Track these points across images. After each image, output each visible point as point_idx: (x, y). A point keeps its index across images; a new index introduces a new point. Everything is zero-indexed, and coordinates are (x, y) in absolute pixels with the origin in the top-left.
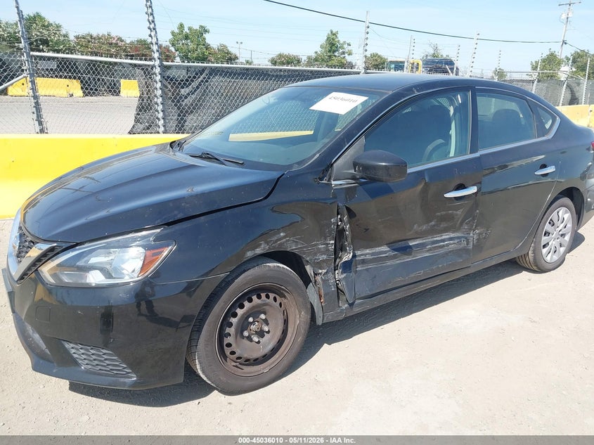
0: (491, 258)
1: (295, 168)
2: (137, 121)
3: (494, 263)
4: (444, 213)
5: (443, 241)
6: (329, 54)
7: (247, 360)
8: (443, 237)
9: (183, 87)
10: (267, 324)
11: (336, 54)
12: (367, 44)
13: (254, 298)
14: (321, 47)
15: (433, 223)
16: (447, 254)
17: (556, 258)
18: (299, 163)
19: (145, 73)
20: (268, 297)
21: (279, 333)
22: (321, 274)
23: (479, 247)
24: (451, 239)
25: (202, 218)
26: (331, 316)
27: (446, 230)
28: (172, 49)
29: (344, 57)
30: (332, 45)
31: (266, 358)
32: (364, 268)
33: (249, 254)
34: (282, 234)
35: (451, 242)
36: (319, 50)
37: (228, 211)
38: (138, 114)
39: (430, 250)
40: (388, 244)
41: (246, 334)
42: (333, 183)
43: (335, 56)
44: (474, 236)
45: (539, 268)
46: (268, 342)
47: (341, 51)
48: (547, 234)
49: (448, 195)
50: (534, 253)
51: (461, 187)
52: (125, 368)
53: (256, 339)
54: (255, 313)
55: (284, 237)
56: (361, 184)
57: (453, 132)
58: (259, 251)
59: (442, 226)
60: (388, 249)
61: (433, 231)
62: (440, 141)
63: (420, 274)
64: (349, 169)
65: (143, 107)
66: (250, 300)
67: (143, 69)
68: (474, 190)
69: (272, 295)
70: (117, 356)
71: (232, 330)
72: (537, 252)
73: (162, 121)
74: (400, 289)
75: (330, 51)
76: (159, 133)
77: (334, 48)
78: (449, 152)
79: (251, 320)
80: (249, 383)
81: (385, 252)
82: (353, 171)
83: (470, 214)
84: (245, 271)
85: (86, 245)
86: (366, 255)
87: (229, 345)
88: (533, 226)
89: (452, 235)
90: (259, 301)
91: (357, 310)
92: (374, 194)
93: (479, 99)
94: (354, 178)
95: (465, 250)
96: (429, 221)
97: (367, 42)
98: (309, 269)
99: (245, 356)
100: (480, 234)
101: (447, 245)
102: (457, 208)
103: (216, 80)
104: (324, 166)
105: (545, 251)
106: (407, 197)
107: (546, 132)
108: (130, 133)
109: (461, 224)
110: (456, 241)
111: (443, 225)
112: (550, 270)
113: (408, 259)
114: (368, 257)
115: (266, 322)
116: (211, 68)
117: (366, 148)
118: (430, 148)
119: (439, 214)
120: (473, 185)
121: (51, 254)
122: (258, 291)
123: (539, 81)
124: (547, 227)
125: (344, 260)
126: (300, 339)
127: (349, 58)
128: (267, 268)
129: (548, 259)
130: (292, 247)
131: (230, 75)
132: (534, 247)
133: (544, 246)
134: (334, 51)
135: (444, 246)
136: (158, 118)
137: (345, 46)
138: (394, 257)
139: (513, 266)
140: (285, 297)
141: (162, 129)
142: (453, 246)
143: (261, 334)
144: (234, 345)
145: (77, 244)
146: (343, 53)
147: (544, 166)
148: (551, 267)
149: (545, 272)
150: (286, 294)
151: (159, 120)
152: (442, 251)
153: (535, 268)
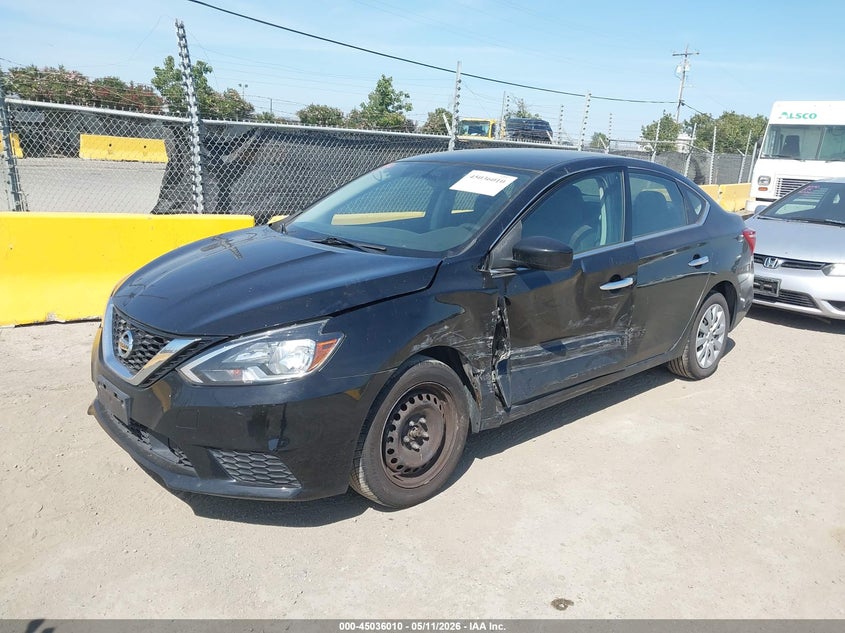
0: (645, 361)
1: (451, 255)
2: (163, 196)
3: (648, 367)
4: (599, 307)
5: (597, 340)
6: (380, 108)
7: (408, 470)
8: (597, 336)
9: (227, 153)
10: (426, 430)
11: (390, 108)
12: (458, 103)
13: (416, 398)
14: (370, 97)
15: (587, 319)
16: (602, 354)
17: (710, 363)
18: (455, 249)
19: (175, 133)
20: (428, 398)
21: (439, 440)
22: (479, 374)
23: (634, 347)
24: (605, 338)
25: (369, 308)
26: (488, 424)
27: (600, 328)
28: (158, 93)
29: (401, 113)
30: (384, 95)
31: (425, 468)
32: (519, 369)
33: (416, 348)
34: (446, 327)
35: (606, 341)
36: (367, 101)
37: (393, 301)
38: (167, 188)
39: (584, 350)
40: (542, 343)
41: (407, 439)
42: (492, 271)
43: (389, 111)
44: (628, 334)
45: (693, 375)
46: (428, 450)
47: (396, 104)
48: (701, 334)
49: (602, 288)
50: (688, 356)
51: (617, 278)
52: (289, 476)
53: (416, 446)
54: (415, 416)
55: (448, 330)
56: (519, 273)
57: (603, 217)
58: (424, 345)
59: (596, 322)
60: (541, 349)
61: (588, 329)
62: (586, 227)
63: (574, 377)
64: (508, 256)
65: (173, 178)
66: (412, 402)
67: (172, 128)
68: (629, 282)
69: (432, 397)
70: (282, 461)
71: (395, 434)
72: (691, 355)
73: (201, 198)
74: (556, 394)
75: (381, 104)
76: (196, 213)
77: (387, 100)
78: (600, 240)
79: (412, 423)
80: (410, 496)
81: (539, 352)
82: (511, 259)
83: (626, 309)
84: (408, 368)
85: (241, 338)
86: (519, 354)
87: (391, 451)
88: (686, 327)
89: (606, 333)
90: (421, 403)
91: (513, 417)
92: (533, 284)
93: (631, 179)
94: (513, 266)
95: (620, 350)
96: (583, 316)
97: (458, 100)
98: (467, 368)
99: (407, 464)
100: (635, 332)
101: (602, 345)
102: (612, 302)
103: (271, 145)
104: (482, 253)
105: (699, 354)
106: (564, 288)
107: (697, 218)
108: (153, 212)
109: (616, 321)
110: (610, 340)
111: (598, 321)
112: (704, 377)
113: (562, 360)
114: (522, 357)
115: (424, 427)
116: (263, 128)
117: (524, 233)
118: (577, 235)
119: (594, 309)
120: (629, 277)
121: (194, 351)
122: (419, 391)
123: (657, 154)
124: (701, 326)
125: (501, 359)
126: (459, 448)
127: (407, 115)
128: (430, 365)
129: (702, 363)
130: (453, 343)
131: (288, 138)
132: (689, 349)
133: (699, 349)
134: (388, 105)
135: (598, 346)
136: (195, 193)
137: (402, 98)
138: (548, 358)
139: (664, 372)
140: (444, 399)
141: (201, 207)
142: (607, 346)
143: (420, 440)
144: (396, 452)
145: (231, 338)
146: (400, 107)
147: (697, 257)
148: (705, 374)
149: (699, 379)
150: (447, 396)
151: (197, 195)
152: (596, 352)
153: (689, 375)
